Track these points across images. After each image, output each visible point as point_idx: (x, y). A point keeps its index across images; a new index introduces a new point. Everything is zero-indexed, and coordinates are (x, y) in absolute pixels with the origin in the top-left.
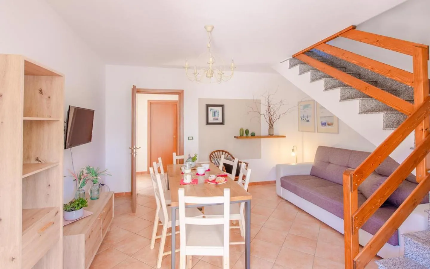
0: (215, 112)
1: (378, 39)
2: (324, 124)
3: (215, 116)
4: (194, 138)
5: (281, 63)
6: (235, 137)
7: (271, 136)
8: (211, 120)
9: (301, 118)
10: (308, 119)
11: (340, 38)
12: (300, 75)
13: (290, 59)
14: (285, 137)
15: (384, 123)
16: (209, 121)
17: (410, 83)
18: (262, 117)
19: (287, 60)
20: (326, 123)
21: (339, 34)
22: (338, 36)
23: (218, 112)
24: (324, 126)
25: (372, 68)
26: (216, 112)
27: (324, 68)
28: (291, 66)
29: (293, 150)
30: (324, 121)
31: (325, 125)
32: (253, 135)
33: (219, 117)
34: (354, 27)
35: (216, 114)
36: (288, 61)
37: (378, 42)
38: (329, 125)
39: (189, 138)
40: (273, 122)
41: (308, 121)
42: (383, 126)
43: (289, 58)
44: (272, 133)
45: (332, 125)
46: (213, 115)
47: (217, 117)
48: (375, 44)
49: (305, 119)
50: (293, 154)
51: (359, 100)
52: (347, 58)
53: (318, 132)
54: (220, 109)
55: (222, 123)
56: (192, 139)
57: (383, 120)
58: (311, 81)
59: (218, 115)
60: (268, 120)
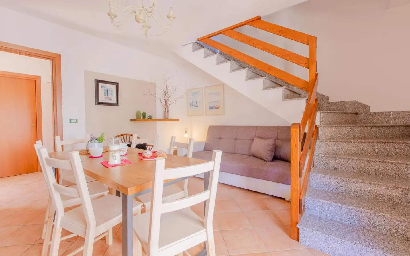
0: (107, 90)
1: (280, 30)
2: (211, 108)
3: (107, 94)
4: (78, 120)
5: (183, 46)
6: (132, 120)
7: (166, 119)
8: (102, 99)
9: (190, 104)
10: (197, 105)
11: (247, 26)
12: (204, 58)
13: (194, 43)
14: (178, 120)
15: (283, 96)
16: (100, 101)
17: (303, 64)
18: (158, 101)
19: (190, 43)
20: (213, 107)
21: (246, 22)
22: (245, 24)
23: (112, 91)
24: (211, 109)
25: (275, 53)
26: (109, 90)
27: (231, 52)
28: (194, 50)
29: (186, 132)
30: (212, 105)
31: (213, 109)
32: (150, 118)
33: (112, 96)
34: (259, 18)
35: (109, 92)
36: (191, 45)
37: (280, 32)
38: (216, 108)
39: (70, 120)
40: (168, 106)
41: (197, 106)
42: (283, 97)
43: (193, 41)
44: (168, 117)
45: (219, 108)
46: (105, 93)
47: (109, 96)
48: (277, 33)
49: (194, 105)
50: (186, 136)
51: (262, 79)
52: (253, 43)
53: (206, 115)
54: (114, 87)
55: (117, 104)
56: (76, 122)
57: (283, 93)
58: (217, 64)
59: (111, 94)
60: (164, 103)
